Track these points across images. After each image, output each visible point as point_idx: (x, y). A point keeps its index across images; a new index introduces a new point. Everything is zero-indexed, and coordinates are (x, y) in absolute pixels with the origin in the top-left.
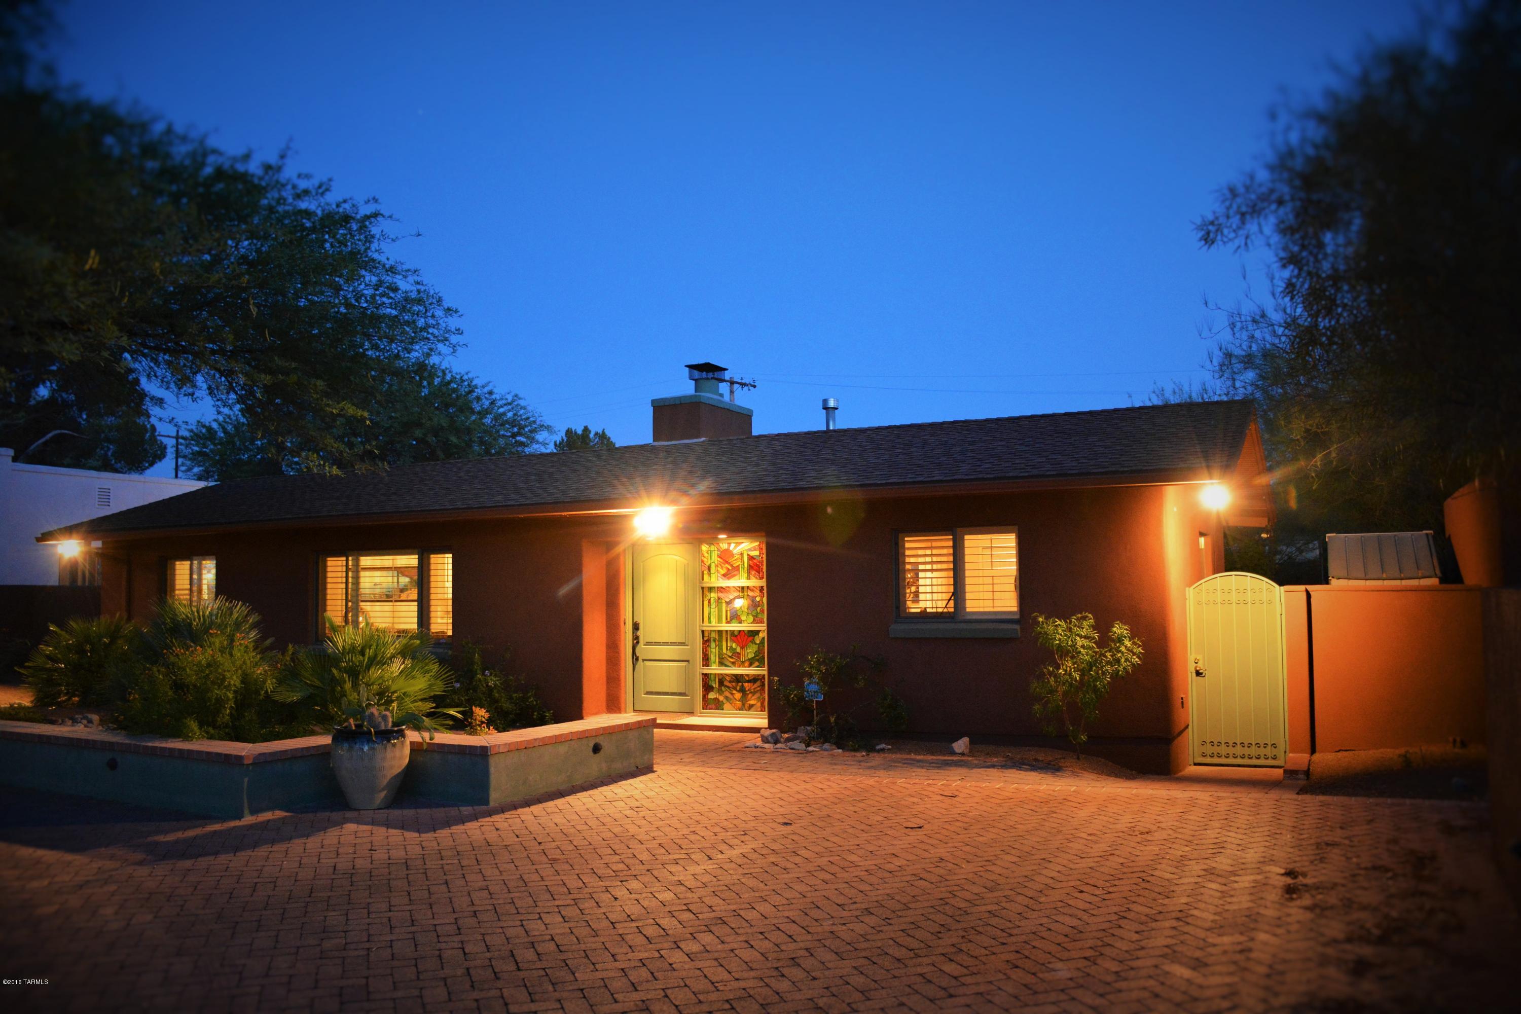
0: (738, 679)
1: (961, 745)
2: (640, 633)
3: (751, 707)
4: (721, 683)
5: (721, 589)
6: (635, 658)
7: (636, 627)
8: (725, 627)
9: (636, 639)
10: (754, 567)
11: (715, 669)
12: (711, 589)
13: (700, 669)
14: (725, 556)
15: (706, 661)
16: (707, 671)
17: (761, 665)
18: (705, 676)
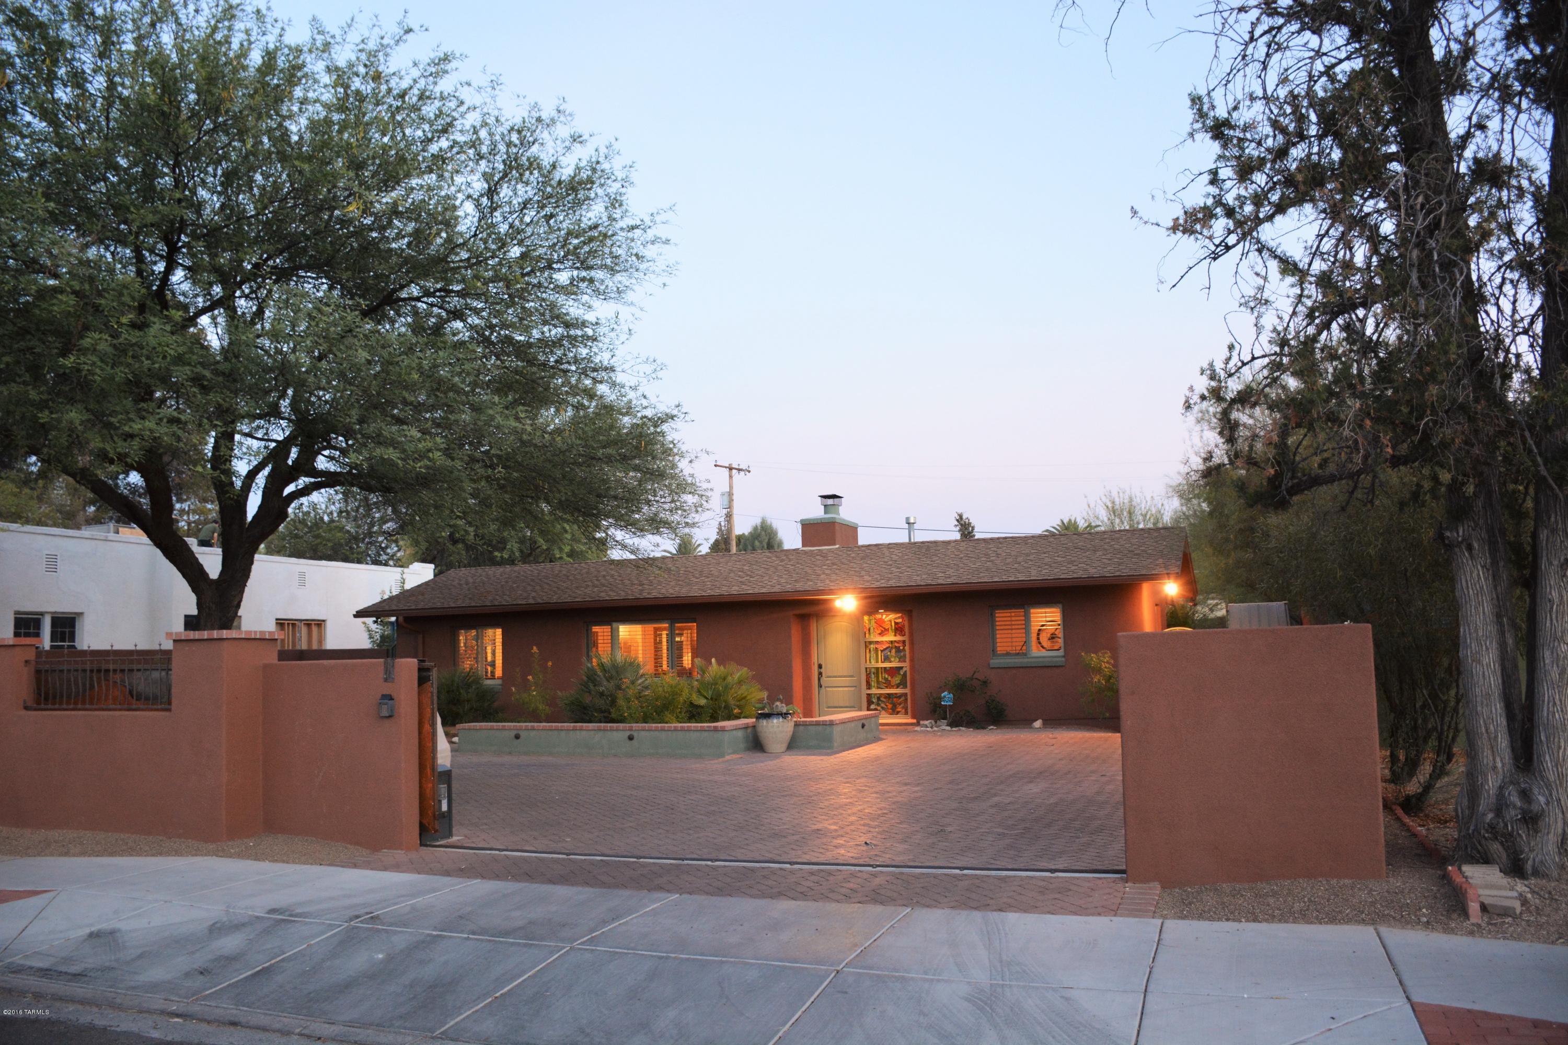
0: (889, 696)
1: (1038, 724)
2: (823, 670)
3: (898, 713)
4: (879, 699)
5: (877, 642)
6: (820, 686)
7: (820, 666)
8: (881, 665)
9: (820, 674)
10: (899, 629)
11: (874, 691)
12: (871, 643)
13: (865, 692)
14: (879, 623)
15: (869, 686)
16: (869, 692)
17: (905, 687)
18: (869, 695)
